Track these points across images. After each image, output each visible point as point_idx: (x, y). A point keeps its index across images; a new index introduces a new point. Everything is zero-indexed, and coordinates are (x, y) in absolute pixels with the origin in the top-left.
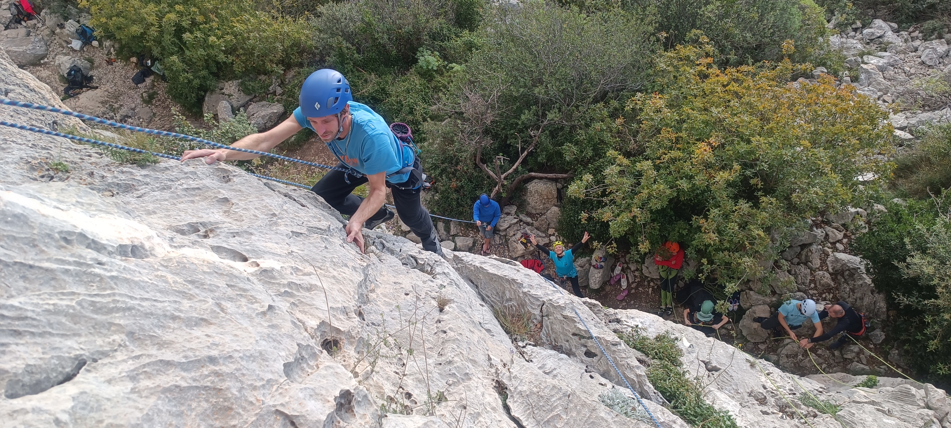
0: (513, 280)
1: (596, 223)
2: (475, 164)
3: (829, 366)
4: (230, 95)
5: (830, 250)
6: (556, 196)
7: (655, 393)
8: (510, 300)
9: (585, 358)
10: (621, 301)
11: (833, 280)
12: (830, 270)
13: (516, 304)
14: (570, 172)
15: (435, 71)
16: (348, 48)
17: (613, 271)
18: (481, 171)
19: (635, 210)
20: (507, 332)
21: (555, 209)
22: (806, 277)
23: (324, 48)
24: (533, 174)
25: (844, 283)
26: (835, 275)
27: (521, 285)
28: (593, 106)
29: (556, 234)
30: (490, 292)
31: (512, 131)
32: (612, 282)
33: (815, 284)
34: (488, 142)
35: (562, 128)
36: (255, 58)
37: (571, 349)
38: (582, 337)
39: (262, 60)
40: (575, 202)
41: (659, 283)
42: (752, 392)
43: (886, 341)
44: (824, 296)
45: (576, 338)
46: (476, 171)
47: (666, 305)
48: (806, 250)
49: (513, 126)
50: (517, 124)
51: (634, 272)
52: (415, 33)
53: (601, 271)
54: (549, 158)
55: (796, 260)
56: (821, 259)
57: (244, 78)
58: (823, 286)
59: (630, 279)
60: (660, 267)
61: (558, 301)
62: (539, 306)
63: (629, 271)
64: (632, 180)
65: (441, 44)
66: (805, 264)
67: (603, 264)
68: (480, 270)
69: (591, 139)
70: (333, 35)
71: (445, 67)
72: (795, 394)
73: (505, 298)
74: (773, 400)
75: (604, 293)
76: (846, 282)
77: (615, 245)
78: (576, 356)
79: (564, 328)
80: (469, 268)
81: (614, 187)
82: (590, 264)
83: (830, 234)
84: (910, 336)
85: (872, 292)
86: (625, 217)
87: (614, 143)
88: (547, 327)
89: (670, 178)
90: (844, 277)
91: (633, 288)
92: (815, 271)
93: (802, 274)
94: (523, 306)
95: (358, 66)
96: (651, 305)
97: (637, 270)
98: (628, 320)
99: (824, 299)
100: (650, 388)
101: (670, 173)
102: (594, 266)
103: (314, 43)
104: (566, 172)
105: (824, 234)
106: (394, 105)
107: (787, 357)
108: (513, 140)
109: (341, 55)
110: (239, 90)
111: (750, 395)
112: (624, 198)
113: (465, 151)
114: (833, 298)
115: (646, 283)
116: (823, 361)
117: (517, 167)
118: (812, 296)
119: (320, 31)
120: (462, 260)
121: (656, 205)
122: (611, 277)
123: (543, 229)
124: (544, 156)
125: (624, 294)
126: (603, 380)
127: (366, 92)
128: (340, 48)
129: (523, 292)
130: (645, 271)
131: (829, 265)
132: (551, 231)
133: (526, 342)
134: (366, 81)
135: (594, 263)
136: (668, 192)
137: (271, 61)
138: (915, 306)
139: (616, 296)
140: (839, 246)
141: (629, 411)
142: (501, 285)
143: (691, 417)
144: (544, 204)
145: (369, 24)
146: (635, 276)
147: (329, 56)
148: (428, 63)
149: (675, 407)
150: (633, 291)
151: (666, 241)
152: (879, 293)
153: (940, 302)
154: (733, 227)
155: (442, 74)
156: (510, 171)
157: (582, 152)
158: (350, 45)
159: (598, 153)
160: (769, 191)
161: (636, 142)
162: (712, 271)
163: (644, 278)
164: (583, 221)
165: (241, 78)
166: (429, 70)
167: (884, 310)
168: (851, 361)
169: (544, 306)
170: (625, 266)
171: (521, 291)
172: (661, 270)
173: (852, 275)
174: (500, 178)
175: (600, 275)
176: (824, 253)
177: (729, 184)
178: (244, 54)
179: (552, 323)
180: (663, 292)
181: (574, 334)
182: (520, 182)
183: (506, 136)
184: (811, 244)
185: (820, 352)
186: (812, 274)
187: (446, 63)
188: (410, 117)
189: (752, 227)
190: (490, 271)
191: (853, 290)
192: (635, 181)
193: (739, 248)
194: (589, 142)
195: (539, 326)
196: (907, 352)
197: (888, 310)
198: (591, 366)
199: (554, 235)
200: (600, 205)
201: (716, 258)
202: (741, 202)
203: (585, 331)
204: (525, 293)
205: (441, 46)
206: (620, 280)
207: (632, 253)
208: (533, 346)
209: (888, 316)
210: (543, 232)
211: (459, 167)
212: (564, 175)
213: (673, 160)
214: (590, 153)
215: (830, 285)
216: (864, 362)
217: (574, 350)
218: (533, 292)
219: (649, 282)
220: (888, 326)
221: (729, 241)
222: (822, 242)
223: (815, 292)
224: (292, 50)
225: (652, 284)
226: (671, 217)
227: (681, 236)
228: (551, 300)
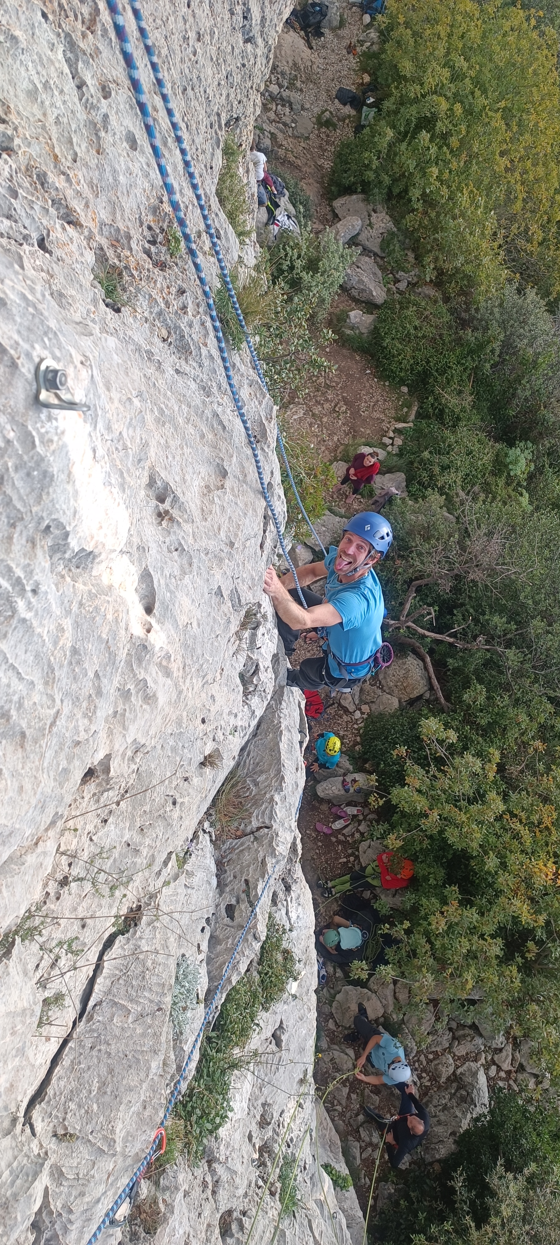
1: (398, 763)
2: (411, 581)
3: (342, 1115)
4: (370, 225)
5: (483, 1061)
6: (412, 696)
10: (316, 830)
11: (448, 1079)
12: (459, 1071)
14: (449, 705)
15: (509, 474)
16: (493, 351)
17: (349, 804)
18: (405, 591)
19: (435, 812)
21: (395, 703)
22: (438, 1045)
23: (481, 320)
24: (428, 659)
25: (450, 1093)
26: (455, 1078)
28: (544, 699)
29: (365, 716)
31: (471, 610)
32: (333, 810)
33: (434, 1059)
34: (447, 586)
35: (502, 673)
36: (432, 237)
39: (432, 247)
40: (415, 726)
41: (357, 868)
44: (424, 1075)
47: (334, 887)
48: (471, 1032)
49: (479, 610)
50: (484, 614)
51: (358, 831)
52: (547, 428)
53: (343, 792)
54: (457, 671)
55: (454, 1025)
56: (467, 1054)
57: (399, 233)
58: (436, 1069)
59: (347, 830)
60: (376, 863)
63: (356, 825)
64: (472, 791)
65: (547, 466)
66: (454, 1038)
67: (352, 790)
69: (502, 715)
70: (503, 324)
71: (519, 484)
75: (317, 805)
76: (452, 1096)
77: (381, 802)
81: (453, 774)
82: (345, 775)
83: (504, 1053)
84: (418, 1202)
85: (453, 1133)
86: (421, 803)
87: (509, 745)
89: (492, 839)
90: (457, 1091)
91: (337, 837)
92: (450, 1052)
93: (439, 1039)
95: (475, 373)
96: (326, 868)
97: (362, 834)
99: (420, 1077)
101: (498, 836)
102: (344, 781)
103: (483, 304)
104: (447, 698)
105: (500, 1046)
106: (444, 442)
107: (331, 1060)
108: (461, 617)
109: (481, 346)
110: (382, 234)
112: (443, 790)
113: (422, 561)
114: (426, 1087)
115: (350, 851)
116: (344, 1104)
117: (427, 637)
118: (418, 1060)
119: (501, 305)
121: (452, 836)
122: (340, 806)
123: (363, 698)
124: (456, 665)
125: (325, 830)
127: (447, 399)
128: (489, 342)
130: (363, 845)
131: (465, 1067)
132: (366, 708)
134: (460, 392)
135: (349, 778)
136: (475, 845)
137: (436, 259)
138: (458, 1197)
139: (319, 821)
140: (493, 1070)
144: (396, 686)
145: (535, 365)
146: (353, 835)
147: (473, 331)
148: (516, 461)
150: (334, 839)
152: (455, 1142)
153: (473, 1231)
154: (464, 946)
155: (508, 485)
156: (420, 630)
157: (481, 711)
158: (497, 352)
159: (486, 732)
160: (527, 969)
161: (522, 772)
163: (355, 846)
164: (395, 753)
165: (399, 229)
166: (506, 467)
167: (437, 1157)
168: (359, 1139)
170: (361, 817)
172: (373, 865)
173: (463, 1100)
174: (405, 619)
175: (337, 792)
176: (477, 1055)
177: (516, 920)
178: (431, 220)
180: (348, 877)
182: (410, 645)
183: (463, 605)
184: (481, 1035)
185: (354, 1096)
186: (445, 1050)
187: (525, 484)
188: (437, 470)
189: (473, 969)
191: (445, 1108)
192: (472, 794)
193: (441, 962)
194: (497, 714)
196: (397, 1204)
197: (439, 1161)
199: (362, 713)
200: (423, 762)
201: (417, 936)
202: (500, 941)
205: (544, 467)
206: (341, 818)
209: (431, 1164)
210: (361, 700)
211: (397, 559)
212: (442, 700)
213: (517, 836)
214: (483, 722)
215: (440, 1077)
216: (364, 1156)
219: (352, 854)
220: (419, 1168)
221: (443, 945)
222: (489, 1047)
223: (425, 1063)
224: (462, 279)
225: (352, 859)
226: (444, 856)
227: (426, 879)
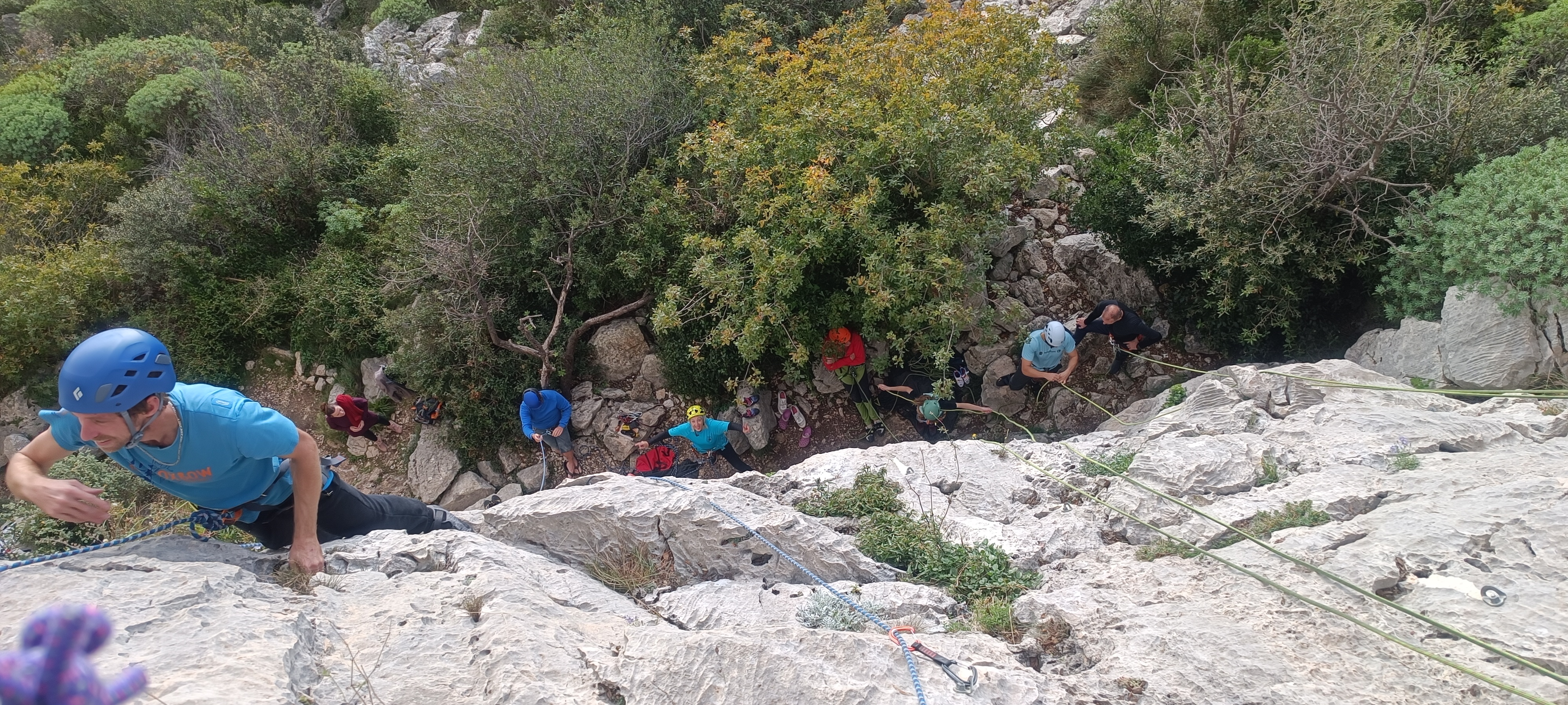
0: (595, 508)
1: (719, 352)
2: (493, 346)
3: (1121, 399)
4: (16, 422)
5: (1050, 240)
6: (642, 339)
7: (878, 567)
8: (605, 539)
9: (756, 569)
10: (808, 447)
11: (1073, 279)
12: (1063, 267)
13: (616, 542)
14: (645, 293)
15: (362, 229)
16: (193, 254)
17: (775, 408)
18: (508, 352)
19: (762, 308)
20: (621, 591)
21: (651, 358)
22: (1037, 292)
23: (151, 271)
24: (591, 321)
25: (1087, 276)
26: (1072, 271)
27: (611, 510)
28: (632, 181)
29: (670, 394)
30: (568, 544)
31: (528, 271)
32: (783, 427)
33: (1053, 295)
34: (497, 303)
35: (602, 233)
36: (33, 339)
37: (730, 567)
38: (737, 541)
39: (47, 338)
40: (674, 334)
41: (847, 395)
42: (1014, 495)
43: (1173, 330)
44: (1071, 306)
45: (730, 545)
46: (499, 356)
47: (872, 422)
48: (1020, 254)
49: (526, 262)
50: (531, 256)
51: (805, 396)
52: (298, 184)
53: (759, 417)
54: (604, 286)
55: (1014, 275)
56: (1045, 258)
57: (28, 382)
58: (1064, 293)
59: (805, 409)
60: (838, 371)
61: (678, 505)
62: (653, 527)
63: (798, 398)
64: (739, 265)
65: (353, 182)
66: (1028, 274)
67: (756, 406)
68: (537, 518)
69: (653, 231)
70: (156, 243)
71: (375, 216)
72: (1073, 467)
73: (595, 542)
74: (1046, 491)
75: (778, 447)
76: (1090, 274)
77: (758, 372)
78: (742, 573)
79: (704, 541)
80: (517, 524)
81: (718, 288)
82: (740, 415)
83: (1040, 217)
84: (1197, 308)
85: (1127, 272)
86: (753, 325)
87: (689, 221)
88: (680, 552)
89: (790, 239)
90: (1084, 269)
91: (815, 421)
92: (1045, 278)
93: (1031, 291)
94: (628, 539)
95: (226, 275)
96: (851, 432)
97: (809, 391)
98: (808, 477)
99: (1074, 311)
100: (868, 564)
101: (787, 232)
102: (745, 416)
103: (127, 269)
104: (639, 295)
105: (1033, 222)
106: (319, 313)
107: (1063, 414)
108: (536, 284)
109: (187, 270)
110: (29, 406)
111: (1013, 500)
112: (740, 298)
113: (467, 333)
114: (1083, 304)
115: (830, 404)
116: (1110, 397)
117: (562, 322)
118: (1056, 313)
119: (131, 246)
120: (501, 517)
121: (788, 287)
122: (778, 419)
123: (648, 397)
124: (595, 287)
125: (808, 435)
126: (795, 588)
127: (260, 311)
128: (181, 260)
129: (619, 519)
130: (821, 388)
131: (1059, 260)
132: (660, 394)
133: (655, 592)
134: (252, 294)
135: (743, 410)
136: (796, 260)
137: (65, 332)
138: (1183, 265)
139: (797, 444)
140: (1059, 228)
141: (846, 615)
142: (580, 524)
143: (941, 576)
144: (631, 358)
145: (212, 201)
146: (811, 402)
147: (167, 281)
148: (344, 221)
149: (915, 573)
150: (818, 424)
151: (828, 331)
152: (1135, 269)
153: (1209, 246)
154: (906, 269)
155: (376, 230)
156: (553, 332)
157: (648, 256)
158: (196, 249)
159: (673, 248)
160: (932, 195)
161: (720, 207)
162: (910, 345)
163: (823, 398)
164: (697, 359)
165: (23, 383)
166: (352, 232)
167: (1152, 288)
168: (1144, 378)
169: (661, 523)
170: (790, 393)
171: (614, 519)
172: (841, 375)
173: (1092, 261)
174: (541, 350)
175: (759, 424)
176: (1045, 247)
177: (875, 210)
178: (10, 342)
179: (683, 543)
180: (858, 406)
181: (724, 542)
182: (577, 342)
183: (523, 282)
184: (1023, 243)
185: (1100, 386)
186: (1042, 284)
187: (375, 209)
188: (355, 320)
189: (931, 257)
190: (554, 512)
191: (1103, 281)
192: (743, 265)
193: (928, 295)
194: (652, 236)
195: (666, 557)
196: (1204, 331)
197: (1157, 288)
198: (770, 576)
199: (667, 398)
200: (711, 322)
201: (905, 323)
202: (901, 227)
203: (738, 529)
204: (622, 519)
205: (354, 186)
206: (792, 418)
207: (788, 371)
208: (670, 591)
209: (1161, 295)
210: (650, 401)
211: (469, 363)
212: (640, 302)
213: (783, 211)
214: (662, 253)
215: (1072, 288)
216: (1160, 371)
217: (734, 565)
218: (634, 511)
219: (833, 401)
220: (1167, 308)
221: (911, 292)
222: (1035, 233)
223: (1058, 306)
224: (95, 297)
225: (838, 401)
226: (817, 294)
227: (844, 314)
228: (666, 509)
